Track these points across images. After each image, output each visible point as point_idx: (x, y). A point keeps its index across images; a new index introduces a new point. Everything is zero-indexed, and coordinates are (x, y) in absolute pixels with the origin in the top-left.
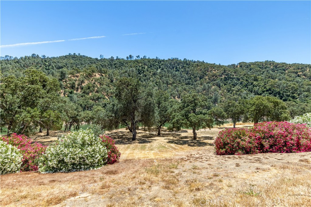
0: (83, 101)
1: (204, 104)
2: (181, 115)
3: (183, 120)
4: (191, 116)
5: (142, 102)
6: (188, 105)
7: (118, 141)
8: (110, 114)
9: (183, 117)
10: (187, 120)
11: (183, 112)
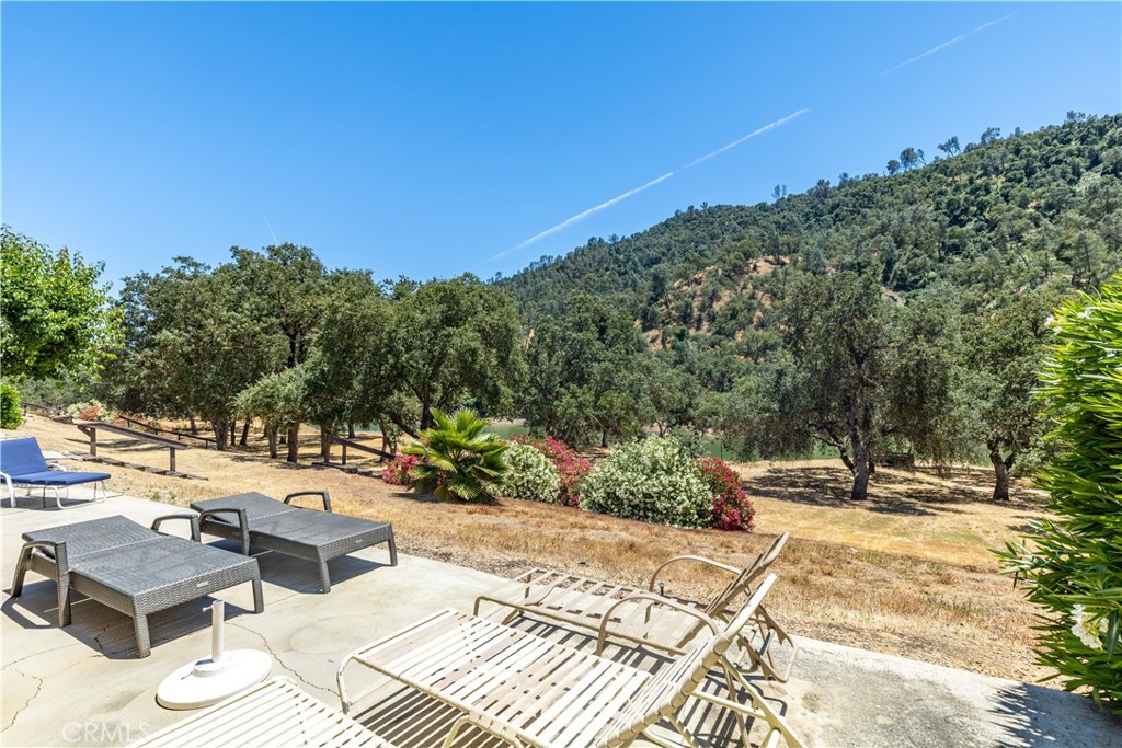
0: (715, 360)
7: (800, 494)
8: (765, 402)
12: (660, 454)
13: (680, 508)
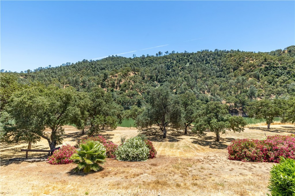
0: (122, 98)
1: (225, 112)
2: (203, 121)
3: (205, 125)
4: (212, 123)
5: (170, 108)
6: (210, 112)
7: (153, 138)
8: (146, 118)
9: (206, 122)
10: (208, 125)
11: (206, 118)
12: (139, 143)
13: (144, 156)
